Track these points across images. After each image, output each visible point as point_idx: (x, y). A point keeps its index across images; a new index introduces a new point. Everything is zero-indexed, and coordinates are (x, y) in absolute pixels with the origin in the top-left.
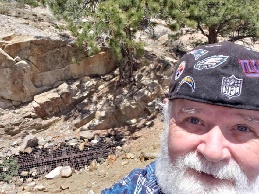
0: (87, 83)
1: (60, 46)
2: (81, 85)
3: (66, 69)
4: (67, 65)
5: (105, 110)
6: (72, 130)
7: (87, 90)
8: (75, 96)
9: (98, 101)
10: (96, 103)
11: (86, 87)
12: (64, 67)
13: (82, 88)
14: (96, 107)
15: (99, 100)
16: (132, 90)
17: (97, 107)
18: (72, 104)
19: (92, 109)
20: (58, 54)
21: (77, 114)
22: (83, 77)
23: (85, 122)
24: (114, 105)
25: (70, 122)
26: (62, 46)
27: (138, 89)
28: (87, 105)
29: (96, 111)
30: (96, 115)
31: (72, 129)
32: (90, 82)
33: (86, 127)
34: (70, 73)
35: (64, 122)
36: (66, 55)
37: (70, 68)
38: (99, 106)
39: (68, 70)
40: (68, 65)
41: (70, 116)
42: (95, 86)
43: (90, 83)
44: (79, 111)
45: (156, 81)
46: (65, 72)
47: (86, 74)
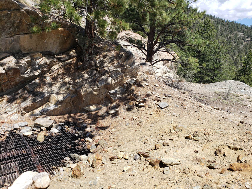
0: (38, 61)
1: (11, 9)
2: (31, 62)
3: (14, 39)
4: (16, 35)
5: (63, 94)
6: (20, 115)
7: (39, 68)
8: (23, 74)
9: (53, 83)
10: (51, 85)
11: (38, 65)
12: (12, 37)
13: (33, 66)
14: (51, 89)
15: (54, 81)
16: (94, 75)
17: (53, 90)
18: (19, 83)
19: (46, 92)
20: (7, 19)
21: (27, 96)
22: (34, 53)
23: (38, 105)
24: (74, 90)
25: (17, 105)
26: (14, 10)
27: (100, 75)
28: (39, 86)
29: (52, 94)
30: (51, 98)
31: (20, 113)
32: (42, 59)
33: (37, 111)
34: (19, 45)
35: (9, 104)
36: (17, 22)
37: (19, 39)
38: (55, 88)
39: (17, 41)
40: (18, 35)
41: (17, 97)
42: (49, 65)
43: (42, 61)
44: (29, 92)
45: (119, 69)
46: (12, 43)
47: (38, 50)
